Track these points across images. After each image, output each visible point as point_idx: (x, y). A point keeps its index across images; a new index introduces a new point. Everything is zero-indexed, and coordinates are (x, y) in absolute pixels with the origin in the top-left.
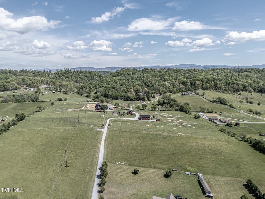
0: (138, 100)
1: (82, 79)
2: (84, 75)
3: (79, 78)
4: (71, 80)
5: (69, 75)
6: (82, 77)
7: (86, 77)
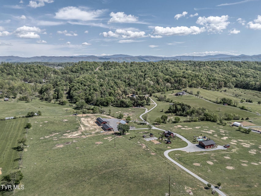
0: (137, 106)
1: (31, 75)
2: (32, 70)
3: (27, 74)
4: (16, 78)
5: (11, 71)
6: (31, 73)
7: (36, 74)
